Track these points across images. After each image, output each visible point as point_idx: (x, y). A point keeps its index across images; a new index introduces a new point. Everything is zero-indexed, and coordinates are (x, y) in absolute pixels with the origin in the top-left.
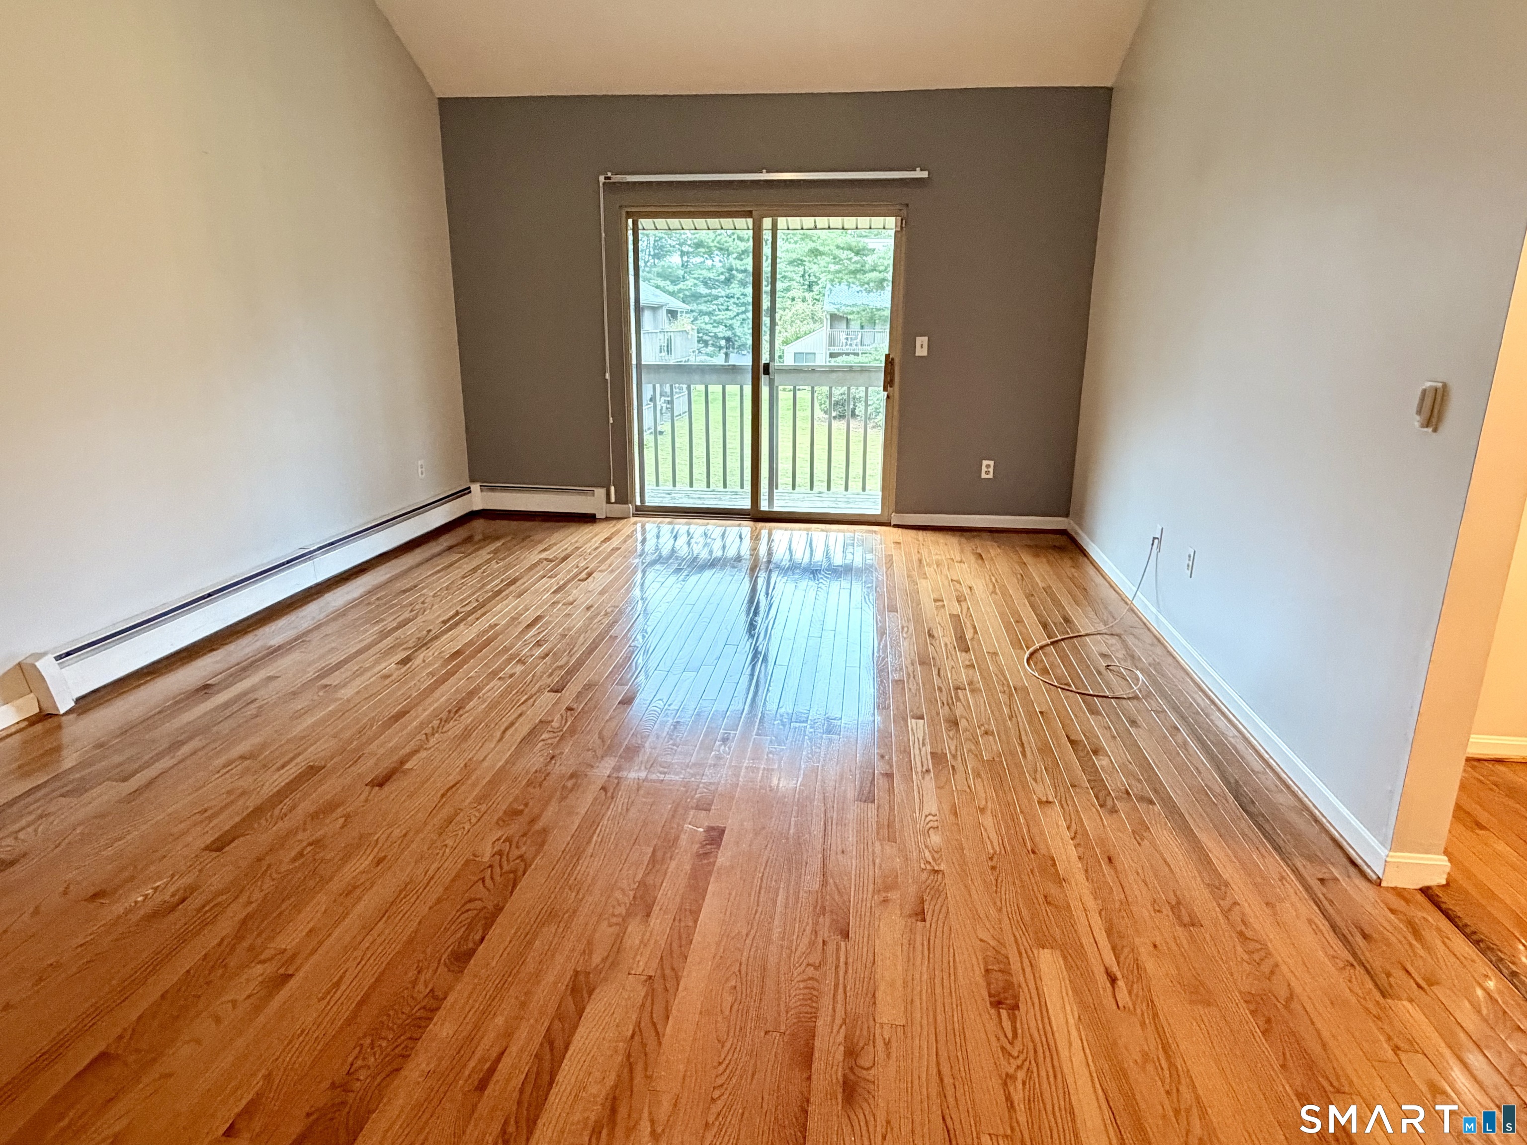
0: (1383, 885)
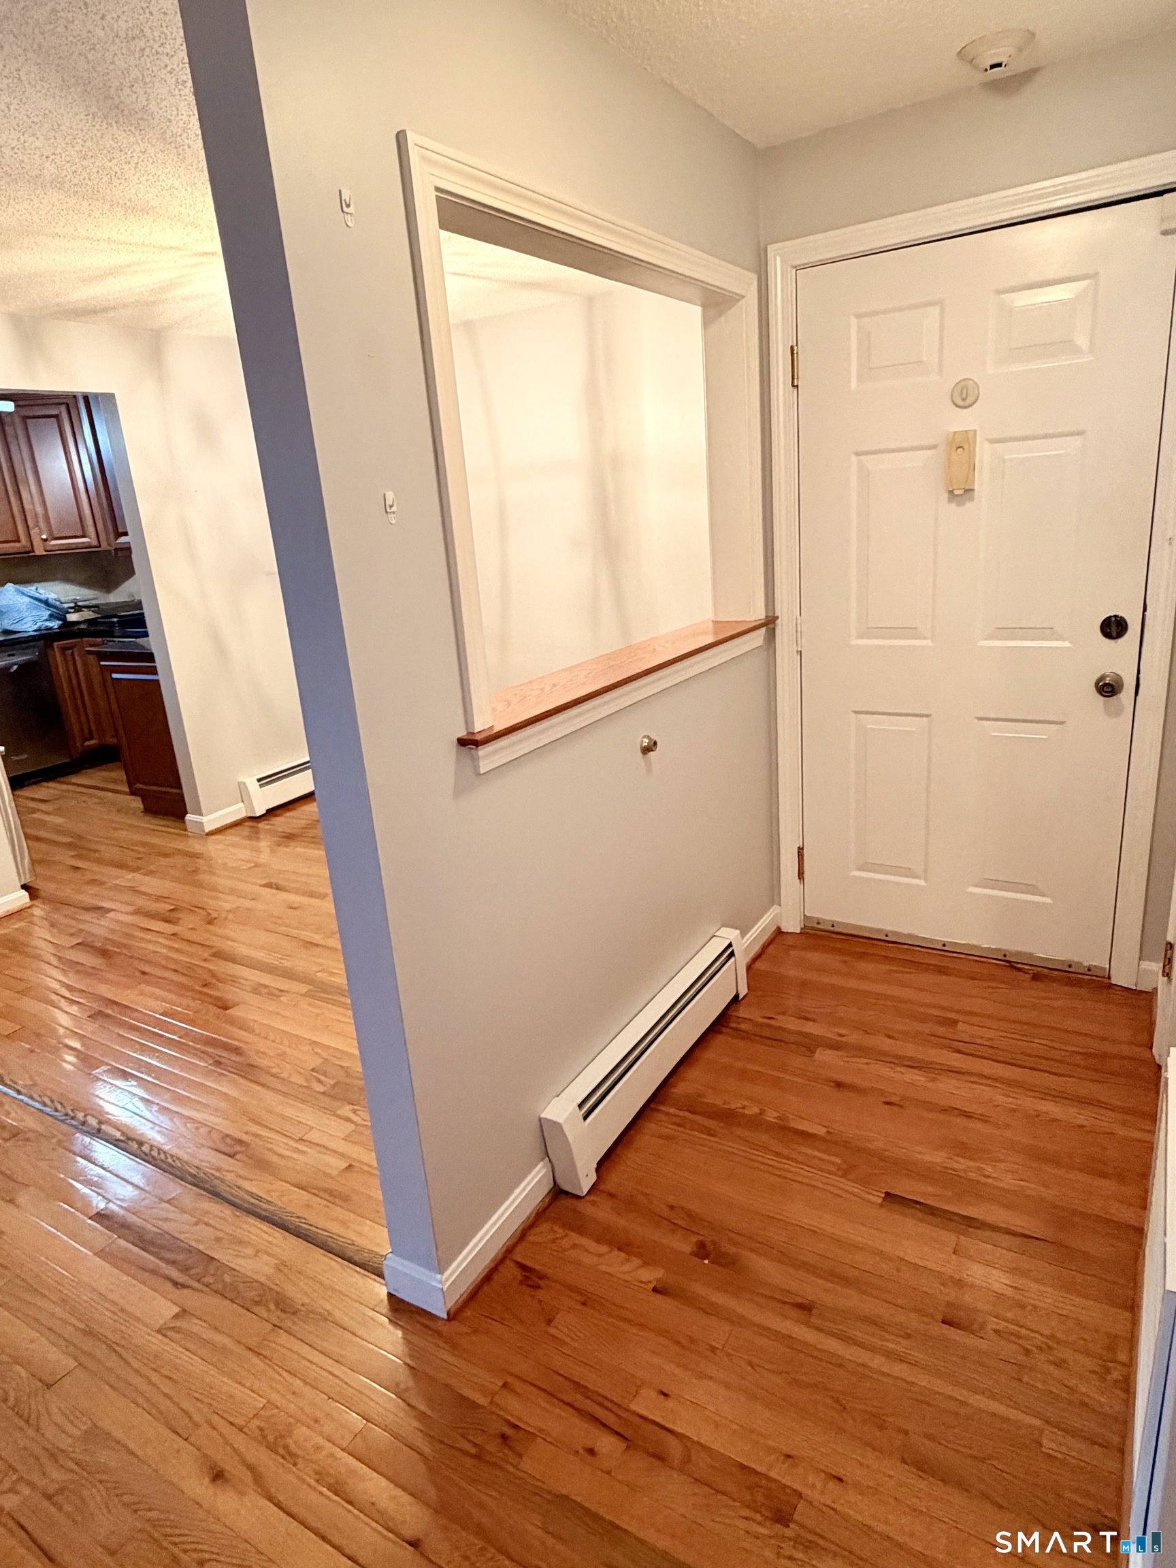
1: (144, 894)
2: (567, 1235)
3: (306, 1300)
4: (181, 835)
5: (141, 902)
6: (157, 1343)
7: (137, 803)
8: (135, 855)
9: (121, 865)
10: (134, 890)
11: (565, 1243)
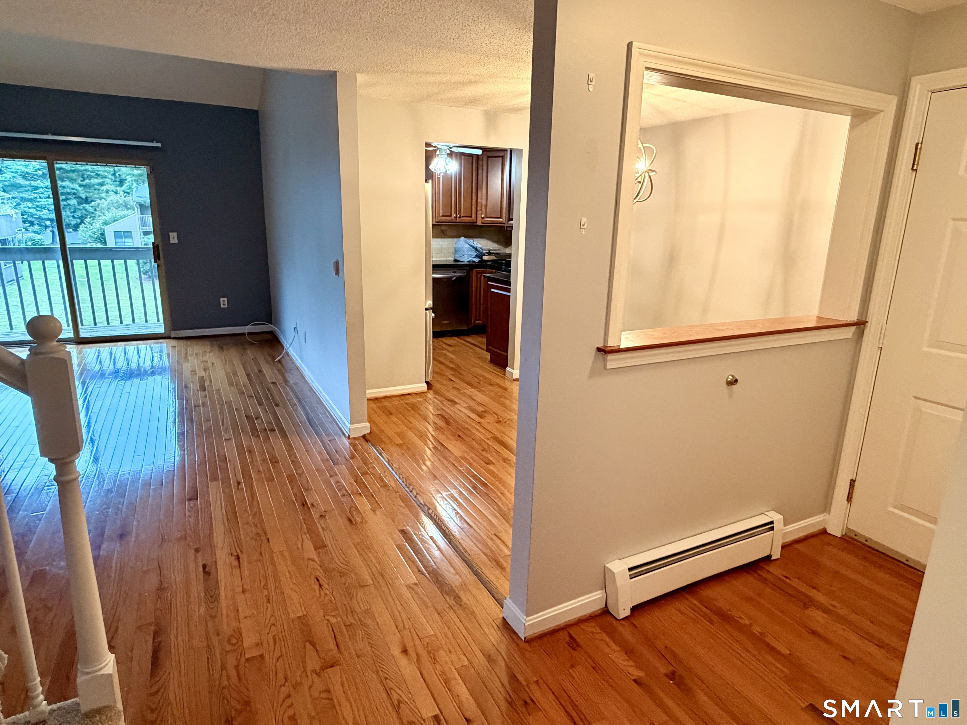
0: (351, 437)
1: (474, 400)
2: (601, 633)
3: (467, 602)
4: (502, 377)
5: (472, 404)
6: (404, 590)
7: (488, 356)
8: (478, 381)
9: (469, 384)
10: (470, 397)
11: (598, 636)
